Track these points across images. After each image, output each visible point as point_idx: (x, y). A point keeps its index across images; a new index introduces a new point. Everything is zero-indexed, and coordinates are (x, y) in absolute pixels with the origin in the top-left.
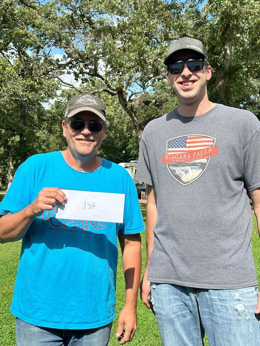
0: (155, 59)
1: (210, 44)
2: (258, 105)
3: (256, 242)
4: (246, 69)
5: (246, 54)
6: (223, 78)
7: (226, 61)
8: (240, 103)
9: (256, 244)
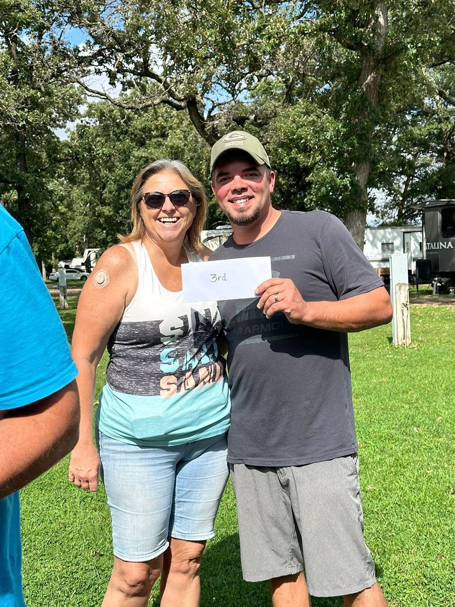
0: (250, 38)
1: (348, 7)
2: (438, 115)
3: (439, 360)
4: (415, 51)
5: (413, 24)
6: (373, 68)
7: (378, 38)
8: (406, 114)
9: (440, 361)
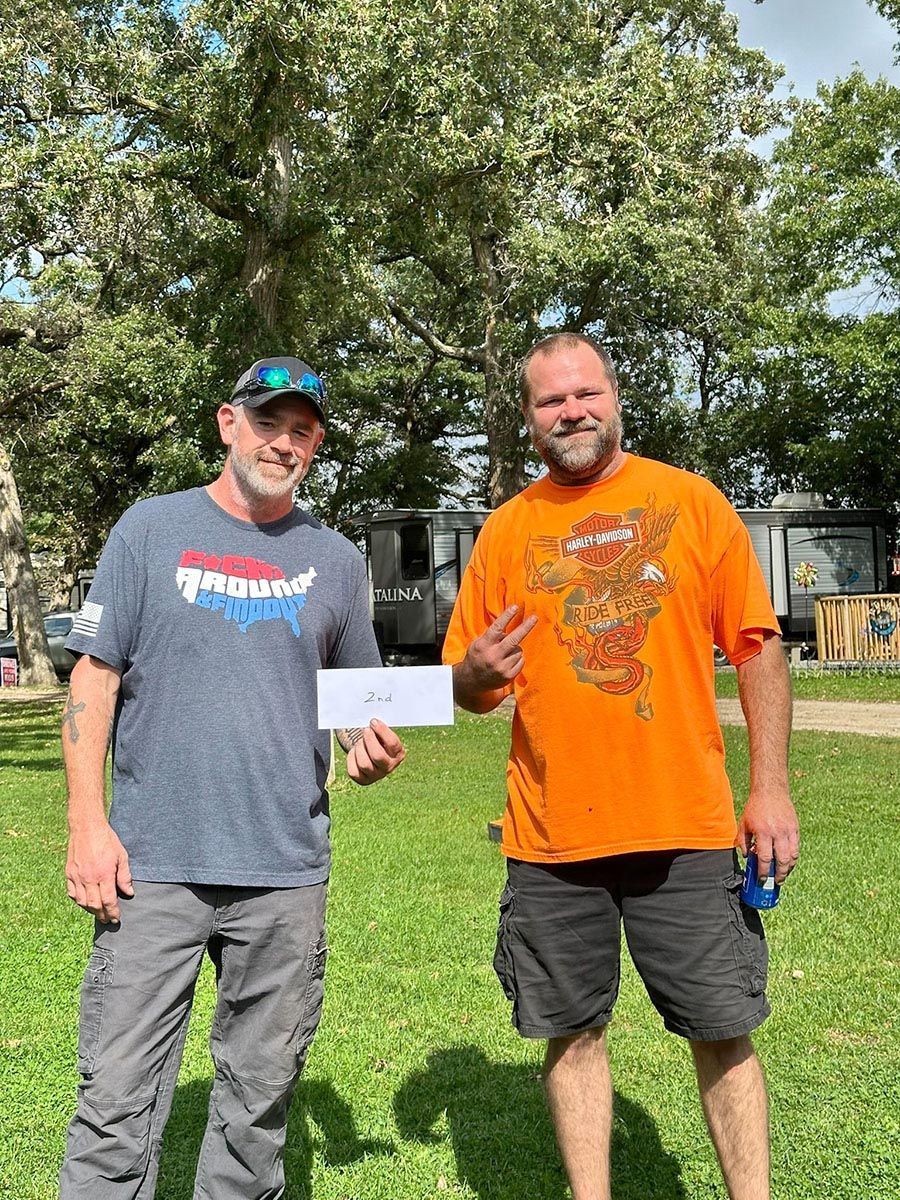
0: (21, 177)
1: (216, 137)
2: (396, 352)
4: (343, 231)
5: (339, 180)
6: (267, 257)
7: (275, 200)
8: (338, 346)
